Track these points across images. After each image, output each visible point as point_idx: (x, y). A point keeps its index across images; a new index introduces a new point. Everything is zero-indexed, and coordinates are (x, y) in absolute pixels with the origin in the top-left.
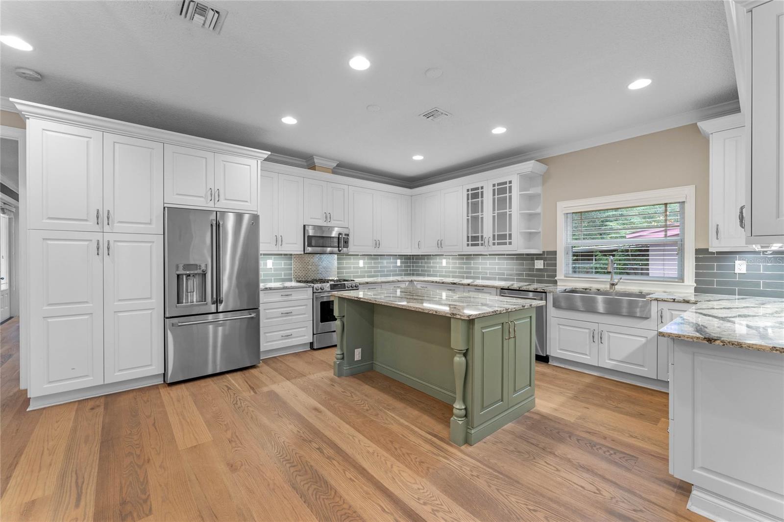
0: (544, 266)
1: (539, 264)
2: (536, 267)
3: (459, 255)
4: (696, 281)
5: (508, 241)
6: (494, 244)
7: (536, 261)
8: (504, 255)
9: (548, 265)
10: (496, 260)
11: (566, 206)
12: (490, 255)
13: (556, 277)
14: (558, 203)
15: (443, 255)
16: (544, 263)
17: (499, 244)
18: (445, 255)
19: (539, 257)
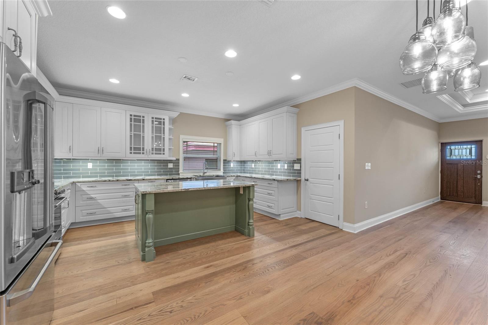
0: (173, 166)
1: (171, 165)
2: (169, 167)
3: (108, 160)
4: (224, 170)
5: (162, 152)
6: (153, 154)
7: (169, 164)
8: (149, 160)
9: (175, 166)
10: (142, 163)
11: (183, 138)
12: (137, 160)
13: (179, 171)
14: (180, 135)
15: (88, 160)
16: (173, 165)
17: (156, 154)
18: (91, 160)
19: (170, 161)
